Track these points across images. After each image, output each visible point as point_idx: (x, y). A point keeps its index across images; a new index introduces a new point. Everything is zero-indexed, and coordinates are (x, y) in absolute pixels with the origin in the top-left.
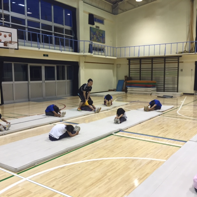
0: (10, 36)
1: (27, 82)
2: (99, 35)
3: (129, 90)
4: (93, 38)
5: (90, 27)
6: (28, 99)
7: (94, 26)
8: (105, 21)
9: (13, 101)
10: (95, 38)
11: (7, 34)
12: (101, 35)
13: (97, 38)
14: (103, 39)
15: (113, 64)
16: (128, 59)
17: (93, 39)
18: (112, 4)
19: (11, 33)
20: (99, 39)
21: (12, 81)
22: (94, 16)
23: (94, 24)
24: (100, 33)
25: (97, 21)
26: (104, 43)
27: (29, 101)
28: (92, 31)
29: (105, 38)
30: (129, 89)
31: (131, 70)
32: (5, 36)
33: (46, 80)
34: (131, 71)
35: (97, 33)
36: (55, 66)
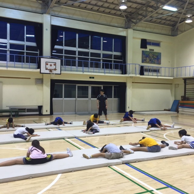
0: (55, 65)
1: (74, 99)
2: (153, 57)
3: (180, 111)
4: (146, 60)
5: (143, 51)
6: (75, 113)
7: (148, 50)
8: (161, 44)
9: (62, 113)
10: (148, 60)
11: (53, 64)
12: (156, 57)
13: (150, 60)
14: (158, 61)
15: (172, 84)
16: (183, 79)
17: (145, 62)
18: (171, 27)
19: (56, 63)
20: (154, 61)
21: (62, 98)
22: (147, 41)
23: (146, 48)
24: (154, 55)
25: (152, 45)
26: (159, 63)
27: (76, 114)
28: (144, 54)
29: (160, 59)
30: (180, 109)
31: (187, 90)
32: (51, 65)
33: (92, 97)
34: (186, 92)
35: (151, 55)
36: (102, 86)
